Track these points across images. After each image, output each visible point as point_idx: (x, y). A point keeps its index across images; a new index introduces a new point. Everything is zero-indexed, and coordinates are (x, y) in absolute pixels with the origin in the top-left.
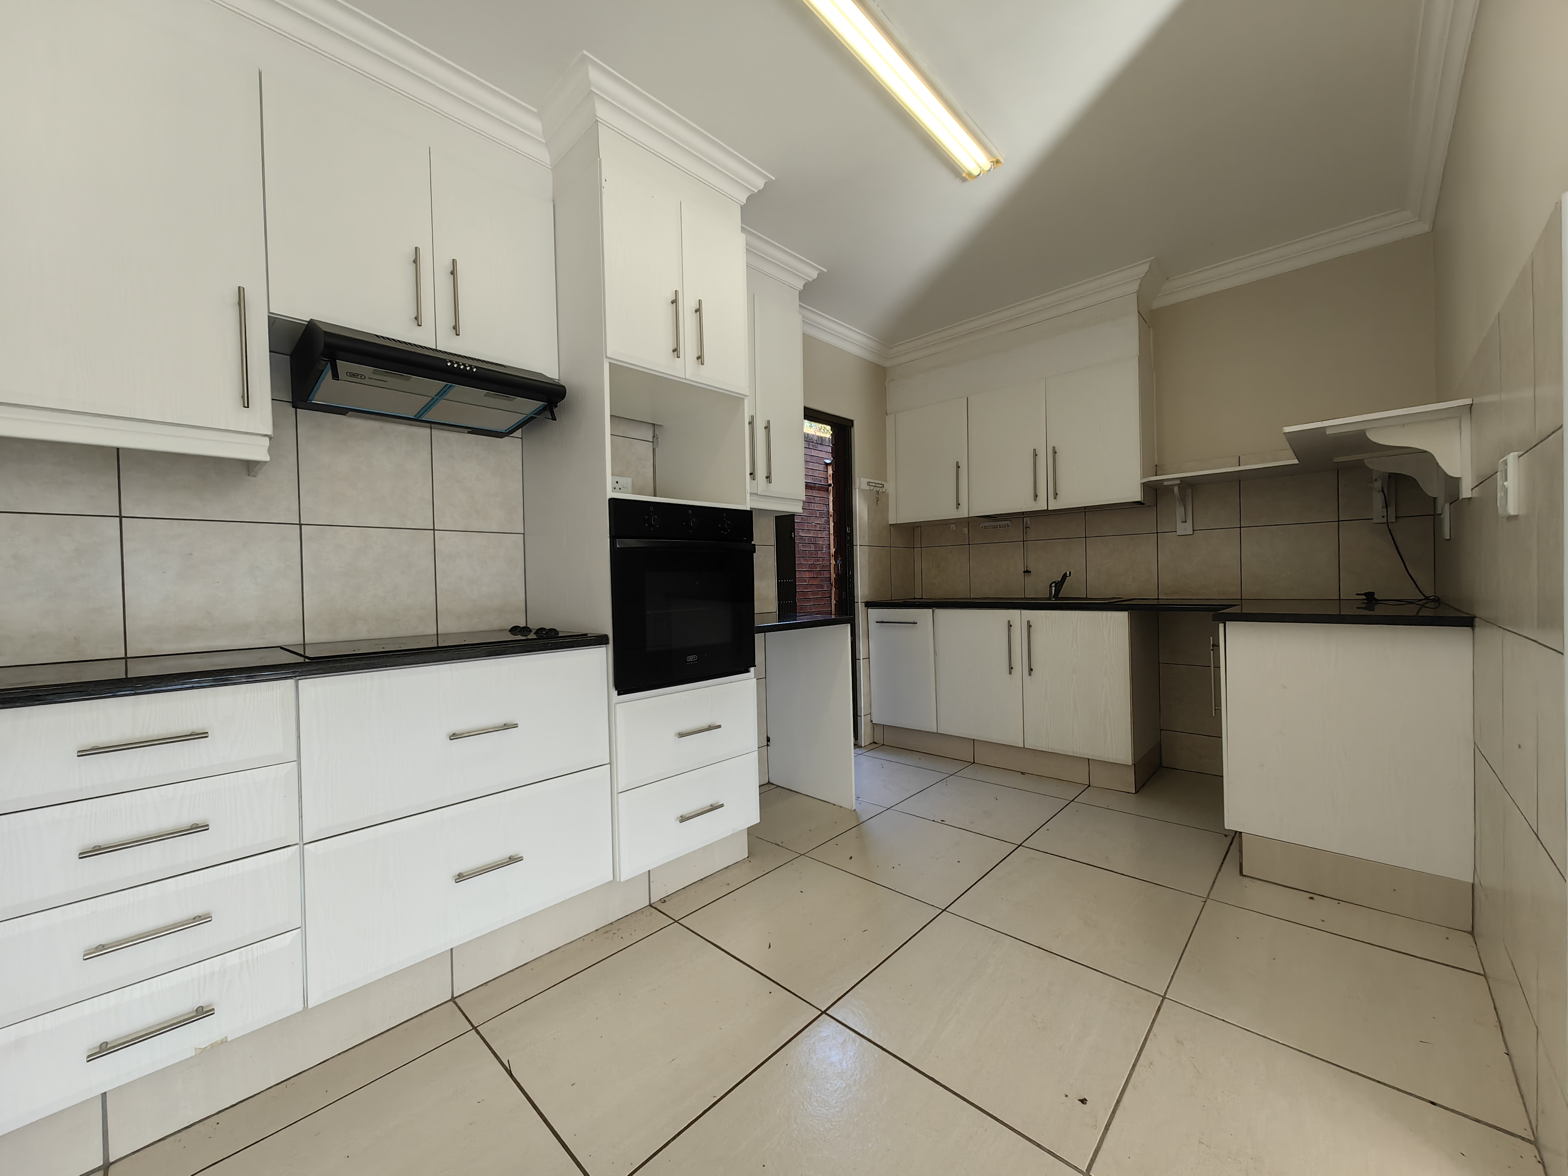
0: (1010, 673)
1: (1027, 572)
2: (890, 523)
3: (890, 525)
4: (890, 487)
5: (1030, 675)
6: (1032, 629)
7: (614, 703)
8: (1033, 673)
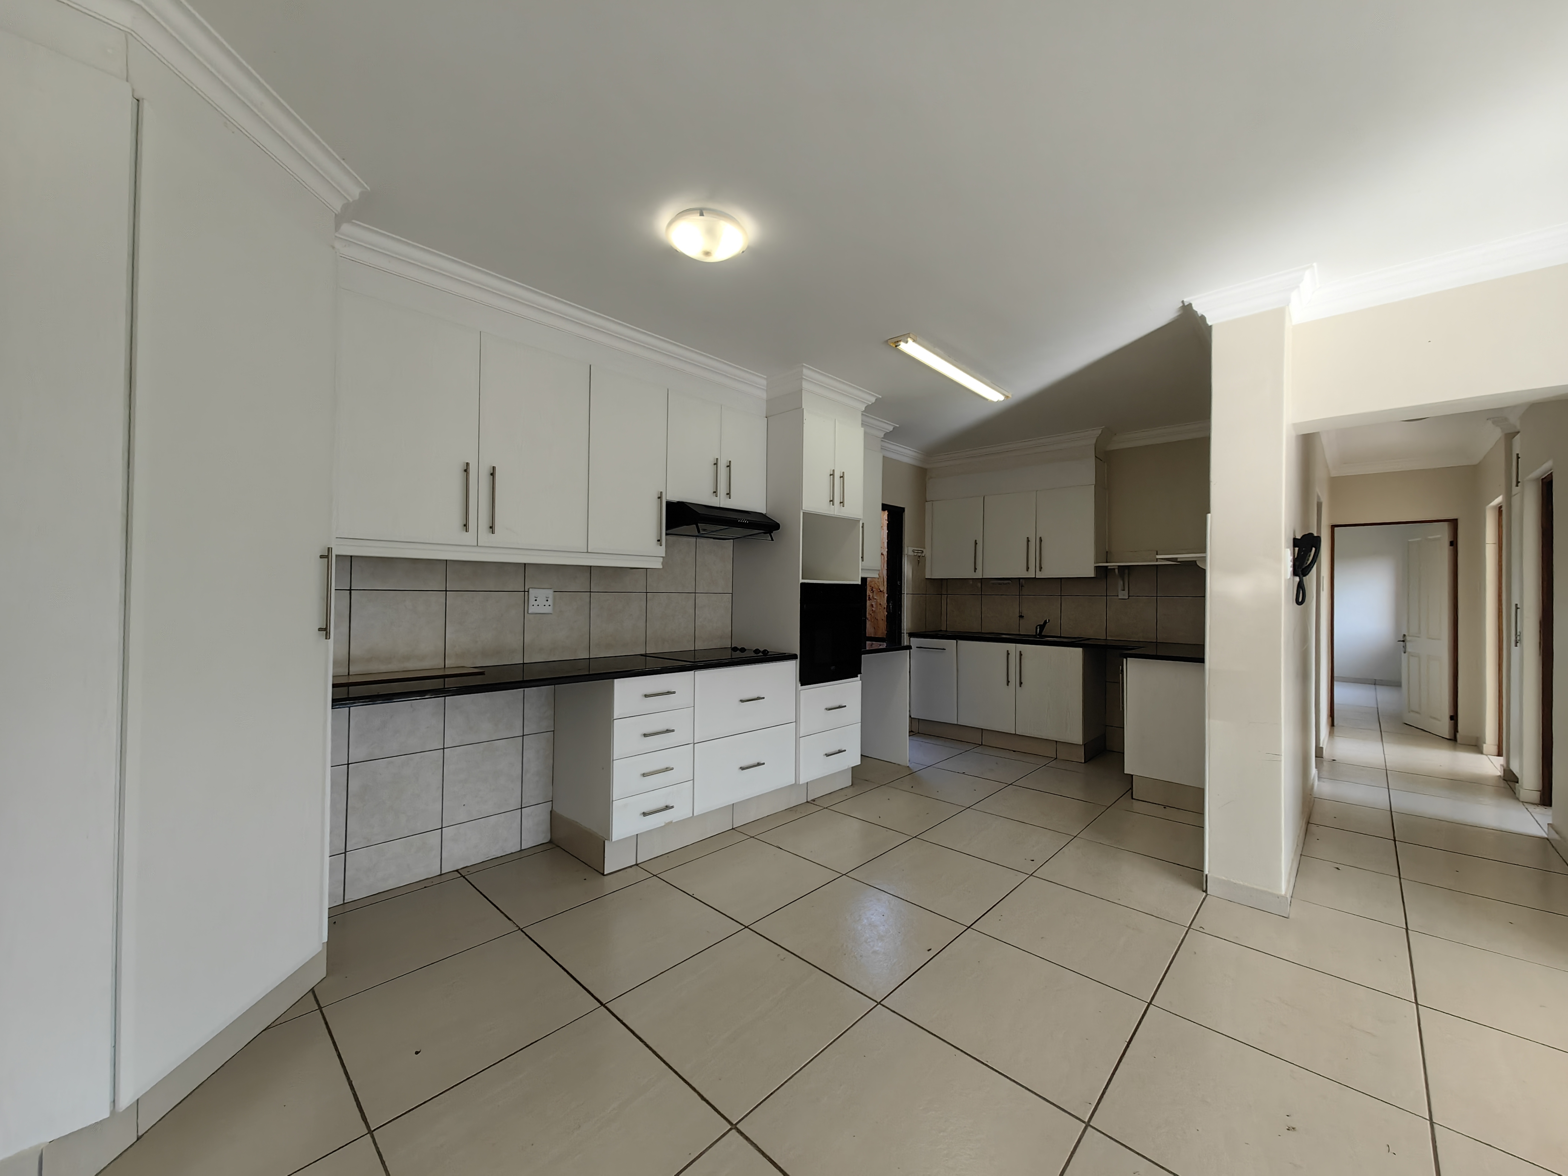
0: (1008, 685)
1: (1021, 617)
2: (926, 577)
3: (926, 579)
4: (927, 553)
5: (1020, 686)
6: (1023, 657)
7: (799, 689)
8: (1022, 685)
